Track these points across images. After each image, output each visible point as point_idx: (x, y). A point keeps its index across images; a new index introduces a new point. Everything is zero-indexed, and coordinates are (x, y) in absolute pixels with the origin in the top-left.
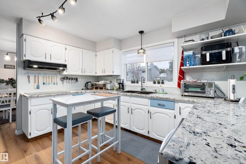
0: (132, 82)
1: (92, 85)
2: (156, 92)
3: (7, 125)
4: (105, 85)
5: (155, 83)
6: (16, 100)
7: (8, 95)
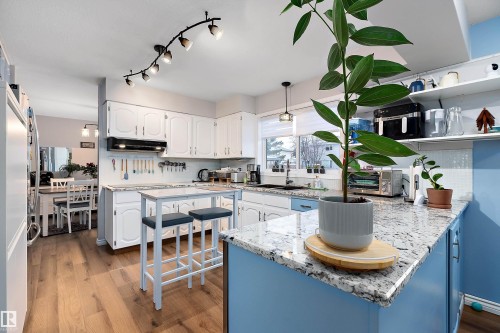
0: (274, 170)
1: (210, 174)
2: (308, 187)
3: (85, 233)
4: (229, 175)
5: (309, 171)
6: (96, 198)
7: (87, 189)
